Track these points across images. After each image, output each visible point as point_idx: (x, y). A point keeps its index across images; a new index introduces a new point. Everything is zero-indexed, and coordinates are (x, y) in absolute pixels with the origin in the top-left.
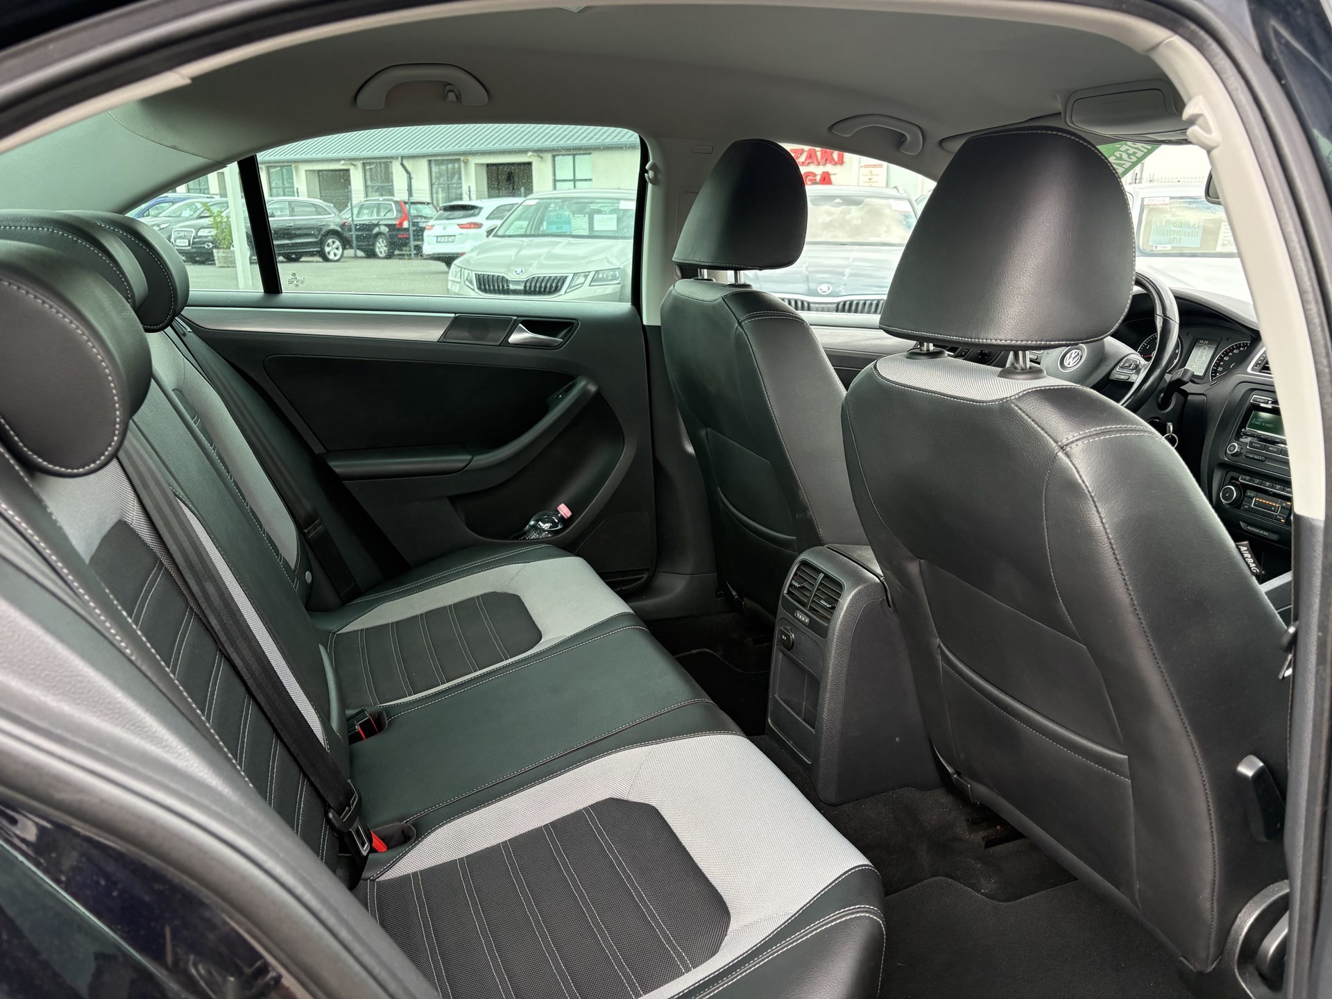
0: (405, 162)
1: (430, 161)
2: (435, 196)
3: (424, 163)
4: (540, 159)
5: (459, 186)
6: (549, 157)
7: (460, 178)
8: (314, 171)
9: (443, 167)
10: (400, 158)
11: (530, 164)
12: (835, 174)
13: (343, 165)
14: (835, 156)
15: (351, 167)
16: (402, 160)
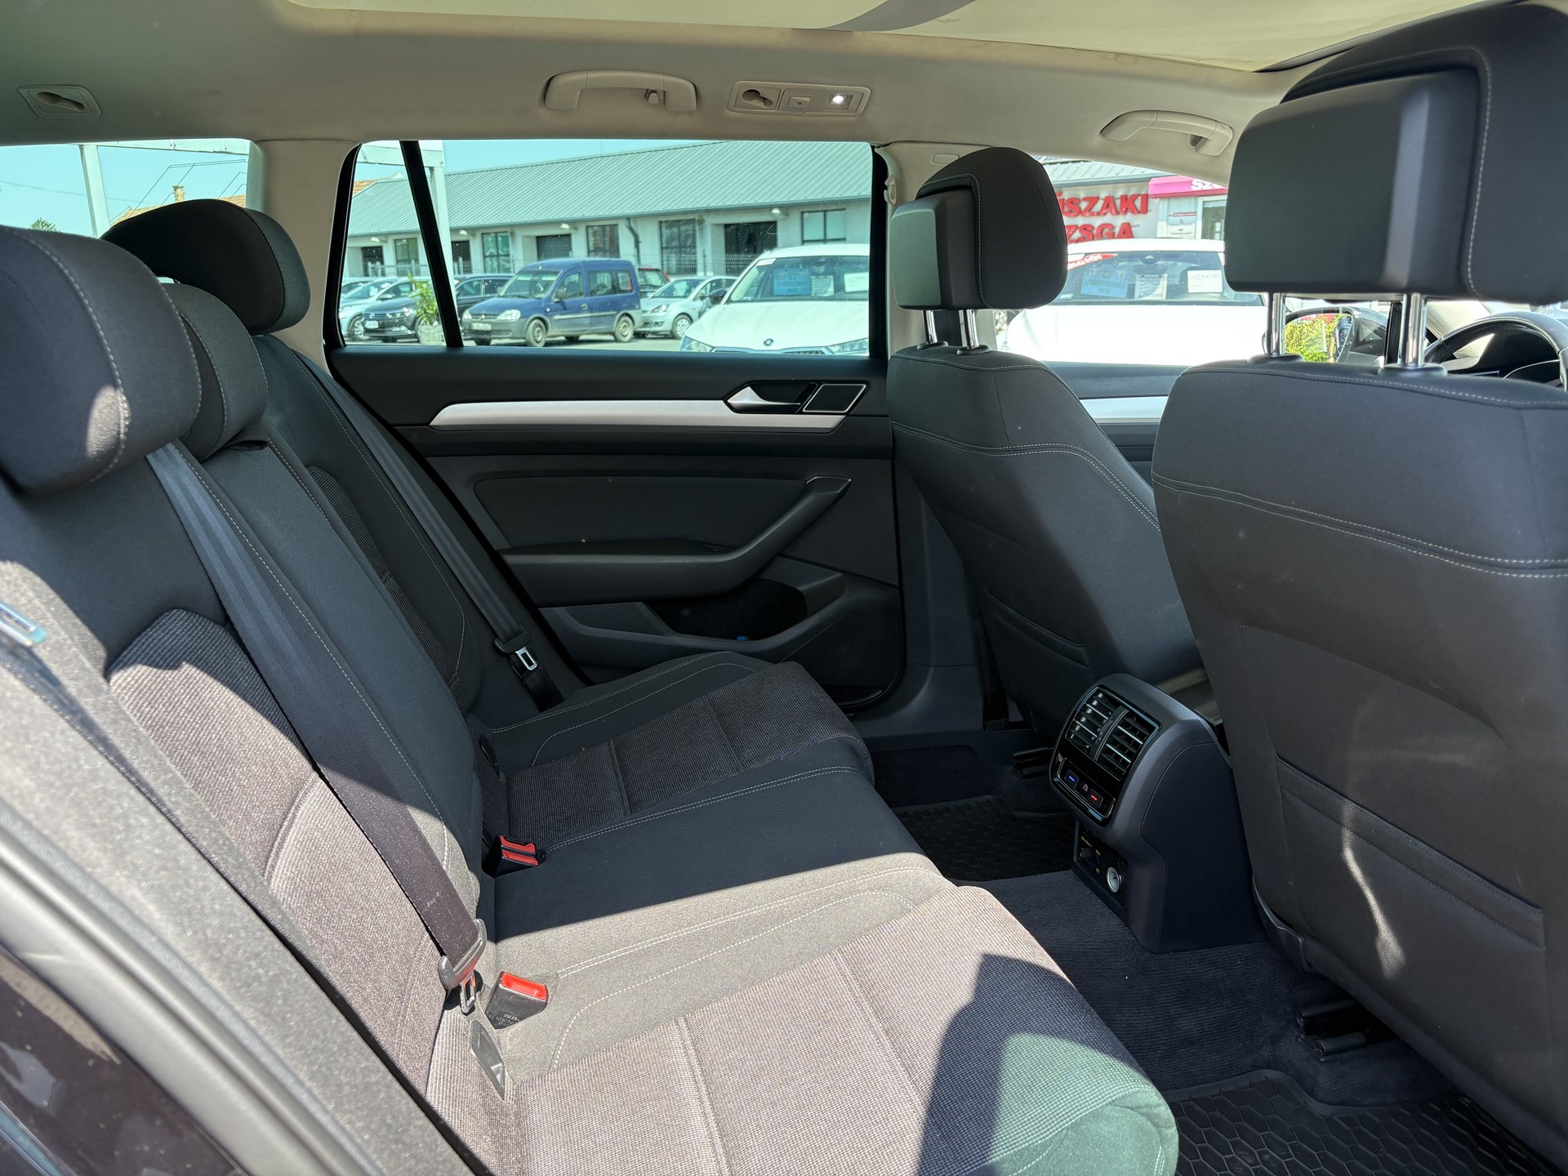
0: (632, 225)
1: (661, 222)
2: (665, 262)
3: (653, 226)
4: (785, 217)
5: (693, 251)
6: (795, 216)
7: (694, 241)
8: (529, 237)
9: (675, 230)
10: (626, 221)
11: (772, 225)
12: (1136, 226)
13: (566, 228)
14: (1138, 203)
15: (572, 232)
16: (629, 222)
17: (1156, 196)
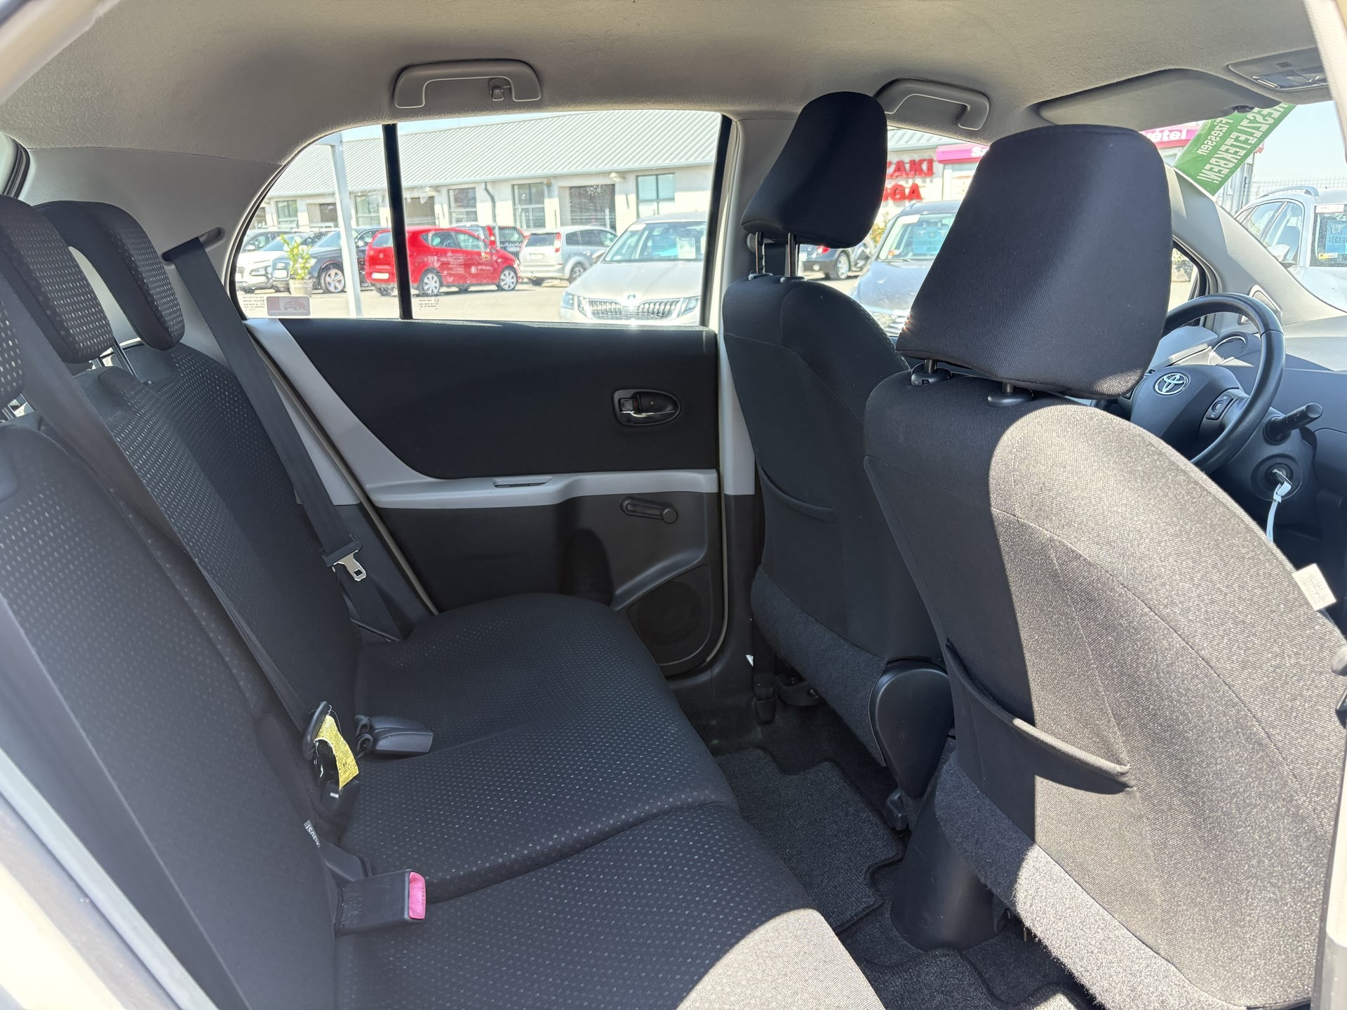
0: (489, 187)
1: (513, 186)
2: (518, 220)
3: (506, 190)
4: (622, 180)
6: (632, 178)
7: (543, 199)
10: (483, 185)
11: (613, 187)
12: (924, 187)
13: (429, 191)
14: (925, 166)
15: (436, 195)
16: (486, 186)
17: (941, 162)
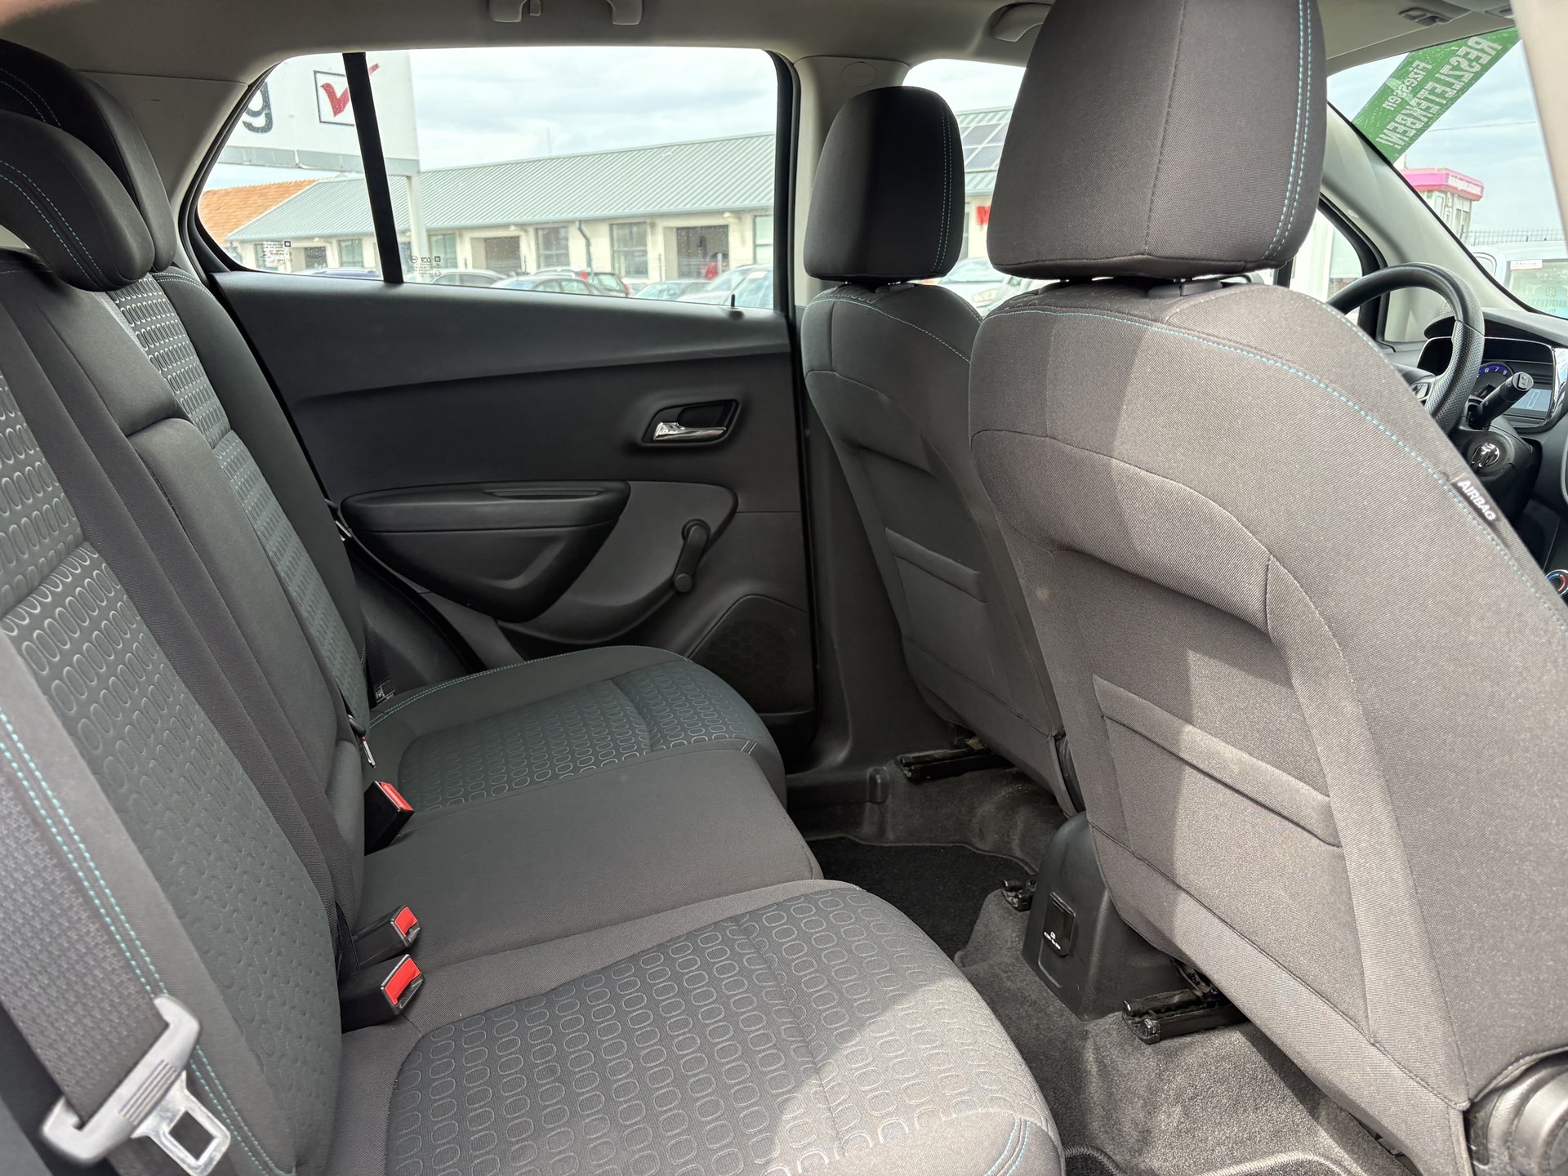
0: (583, 227)
1: (611, 225)
2: (617, 265)
3: (604, 229)
4: (737, 220)
5: (643, 253)
6: (748, 220)
7: (645, 242)
8: (478, 239)
10: (577, 224)
11: (725, 227)
13: (514, 230)
15: (522, 234)
16: (580, 225)
